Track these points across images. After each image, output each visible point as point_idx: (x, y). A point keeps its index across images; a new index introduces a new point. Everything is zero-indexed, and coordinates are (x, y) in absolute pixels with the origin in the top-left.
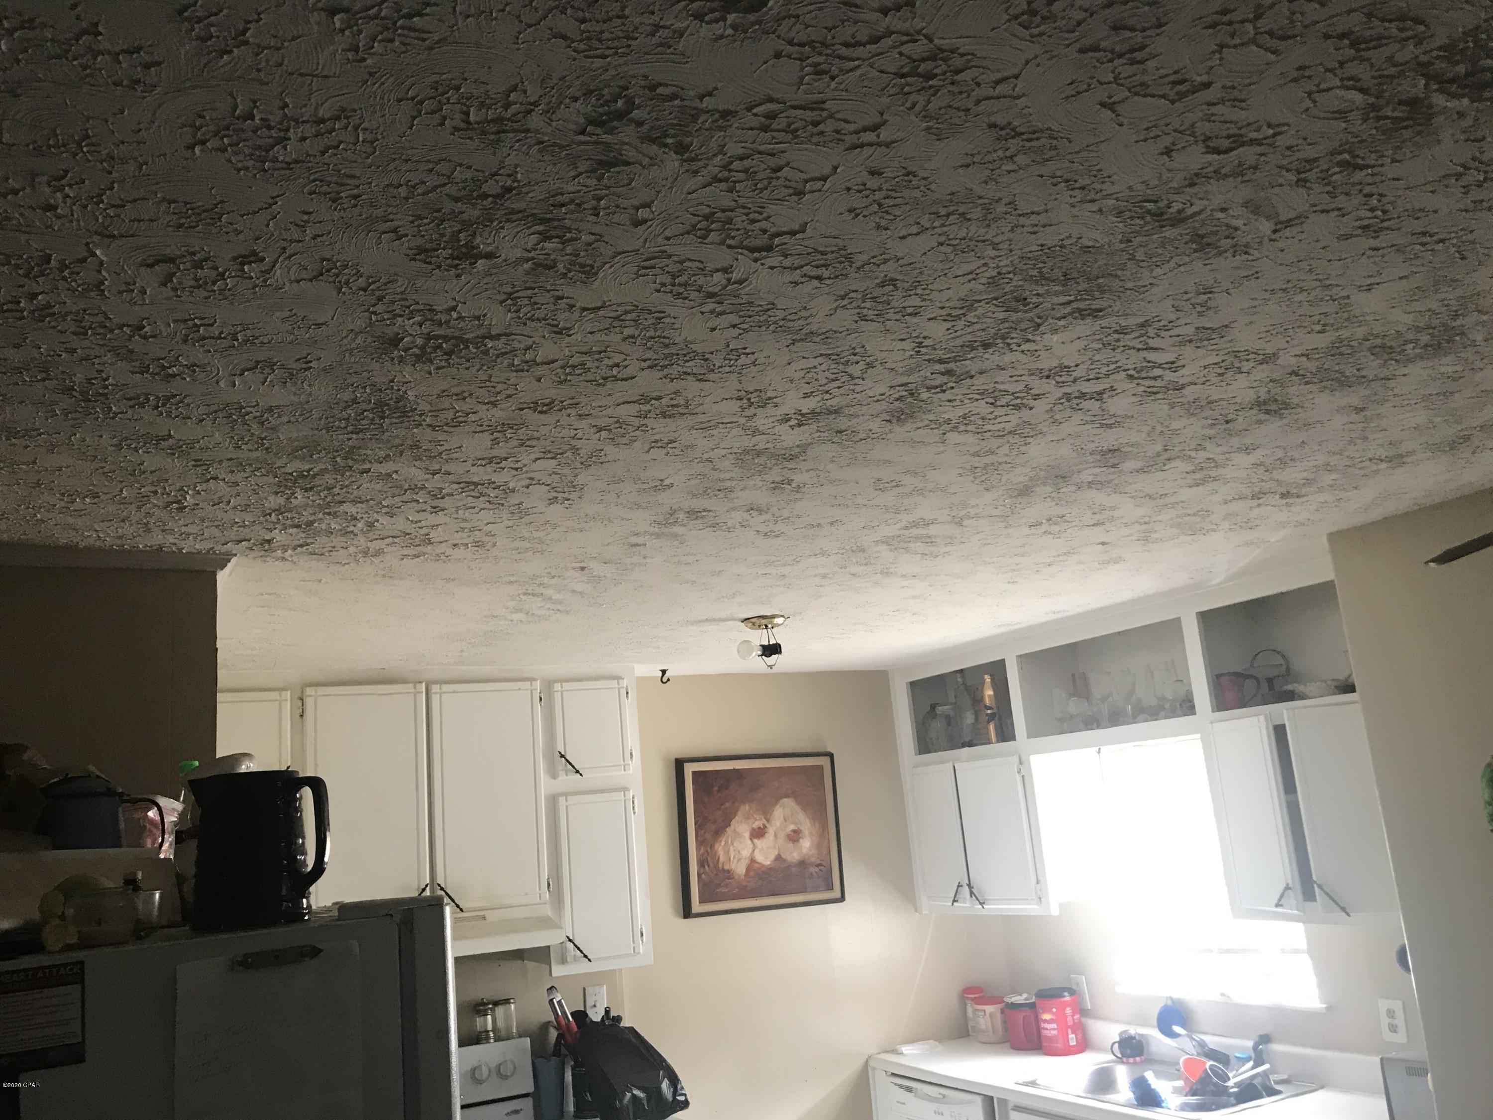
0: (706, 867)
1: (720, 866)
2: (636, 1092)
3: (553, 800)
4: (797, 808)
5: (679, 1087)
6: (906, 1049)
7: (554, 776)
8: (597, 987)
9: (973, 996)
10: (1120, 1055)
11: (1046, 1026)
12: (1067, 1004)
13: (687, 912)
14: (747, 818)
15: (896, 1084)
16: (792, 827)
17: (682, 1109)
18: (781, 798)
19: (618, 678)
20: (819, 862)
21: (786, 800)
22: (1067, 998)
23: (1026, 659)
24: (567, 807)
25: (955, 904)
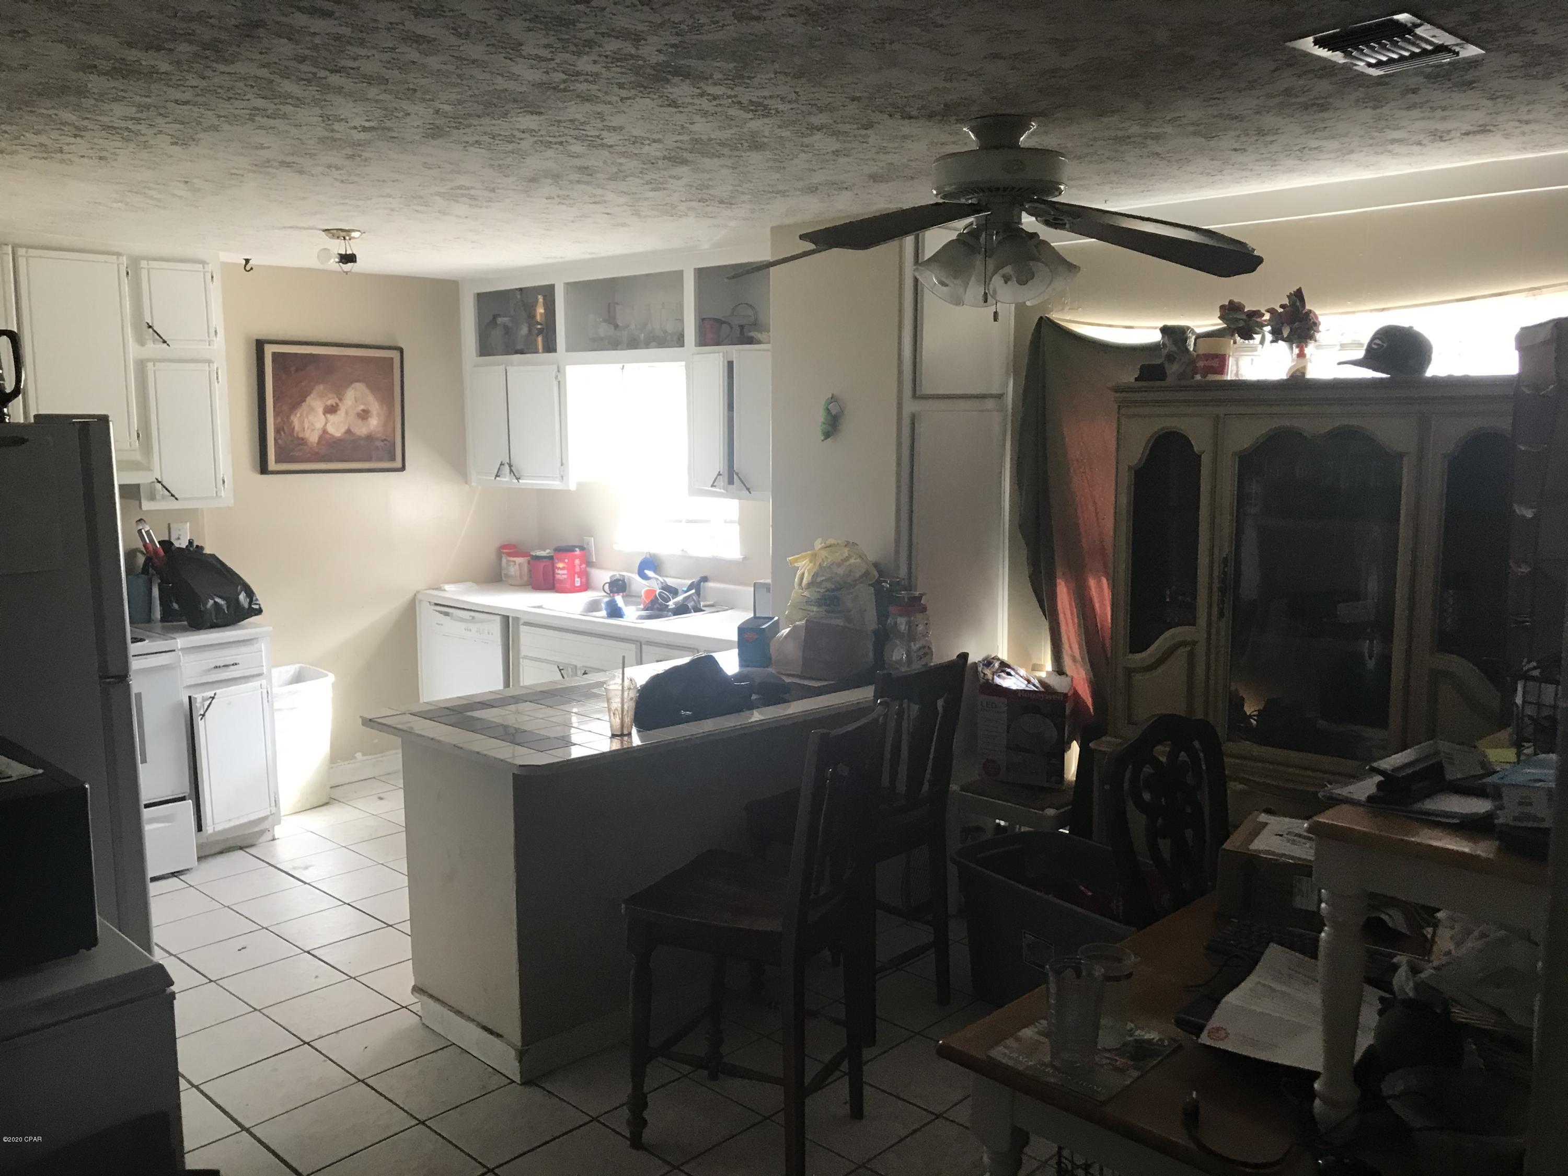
0: (282, 433)
1: (295, 434)
2: (218, 600)
3: (141, 365)
4: (367, 391)
5: (254, 599)
6: (447, 587)
7: (141, 342)
8: (181, 522)
9: (507, 551)
10: (606, 590)
11: (560, 572)
12: (577, 557)
13: (264, 469)
14: (321, 396)
15: (436, 611)
16: (362, 407)
17: (256, 615)
18: (353, 382)
19: (203, 263)
20: (384, 437)
21: (357, 384)
22: (578, 552)
23: (572, 287)
24: (155, 371)
25: (497, 478)
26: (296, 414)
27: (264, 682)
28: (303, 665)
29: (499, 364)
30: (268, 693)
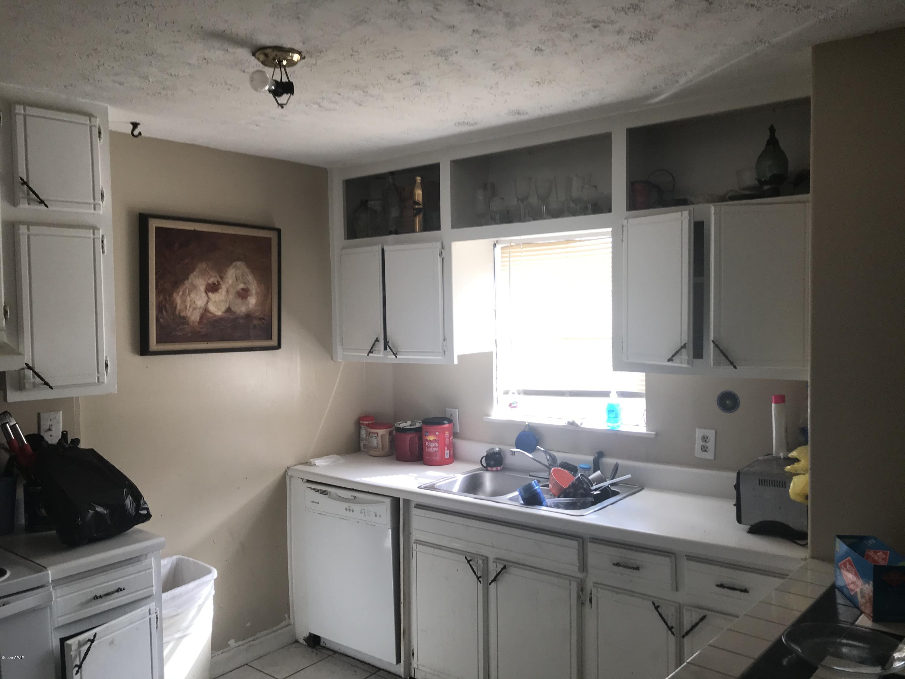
0: (165, 313)
1: (177, 313)
2: (99, 509)
3: (12, 228)
5: (142, 502)
6: (319, 462)
7: (13, 200)
8: (53, 413)
9: (367, 422)
10: (485, 465)
11: (430, 444)
12: (446, 429)
13: (144, 350)
14: (203, 274)
15: (311, 489)
16: (242, 286)
17: (143, 522)
18: (234, 261)
19: (90, 116)
20: (262, 316)
21: (238, 263)
22: (446, 425)
23: (457, 165)
24: (29, 236)
25: (370, 355)
26: (178, 292)
27: (152, 605)
28: (181, 556)
29: (375, 244)
30: (157, 618)
